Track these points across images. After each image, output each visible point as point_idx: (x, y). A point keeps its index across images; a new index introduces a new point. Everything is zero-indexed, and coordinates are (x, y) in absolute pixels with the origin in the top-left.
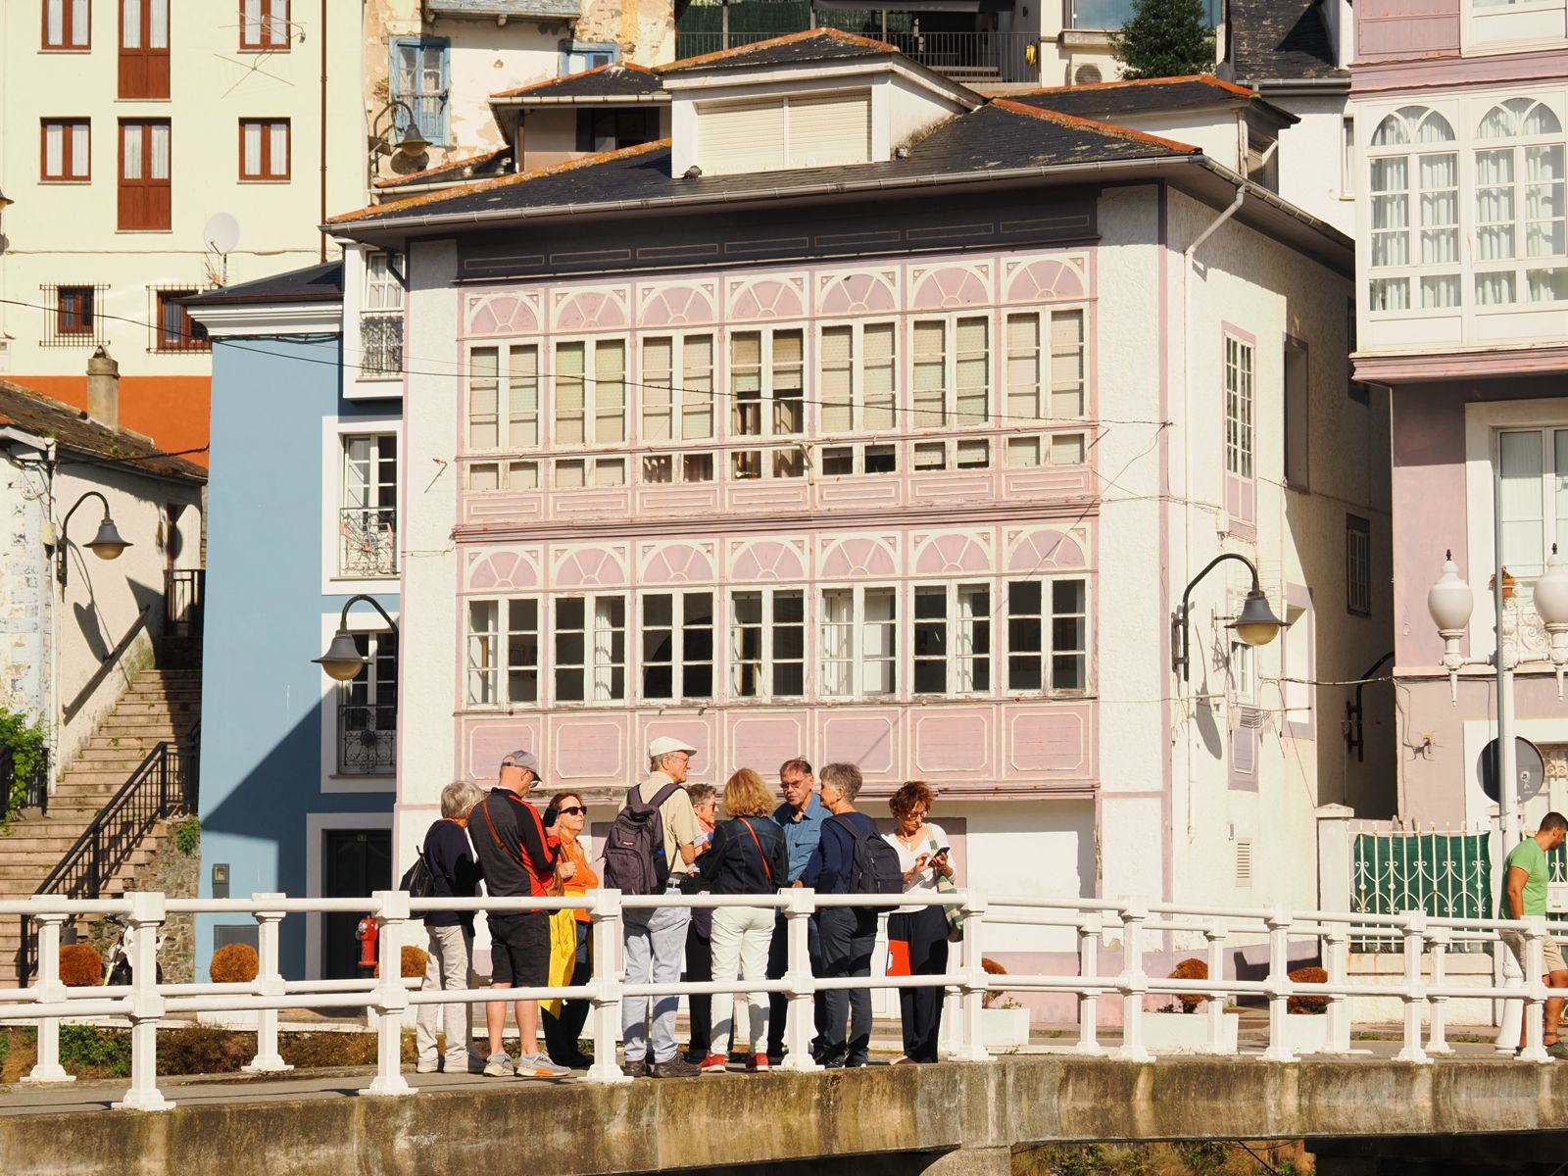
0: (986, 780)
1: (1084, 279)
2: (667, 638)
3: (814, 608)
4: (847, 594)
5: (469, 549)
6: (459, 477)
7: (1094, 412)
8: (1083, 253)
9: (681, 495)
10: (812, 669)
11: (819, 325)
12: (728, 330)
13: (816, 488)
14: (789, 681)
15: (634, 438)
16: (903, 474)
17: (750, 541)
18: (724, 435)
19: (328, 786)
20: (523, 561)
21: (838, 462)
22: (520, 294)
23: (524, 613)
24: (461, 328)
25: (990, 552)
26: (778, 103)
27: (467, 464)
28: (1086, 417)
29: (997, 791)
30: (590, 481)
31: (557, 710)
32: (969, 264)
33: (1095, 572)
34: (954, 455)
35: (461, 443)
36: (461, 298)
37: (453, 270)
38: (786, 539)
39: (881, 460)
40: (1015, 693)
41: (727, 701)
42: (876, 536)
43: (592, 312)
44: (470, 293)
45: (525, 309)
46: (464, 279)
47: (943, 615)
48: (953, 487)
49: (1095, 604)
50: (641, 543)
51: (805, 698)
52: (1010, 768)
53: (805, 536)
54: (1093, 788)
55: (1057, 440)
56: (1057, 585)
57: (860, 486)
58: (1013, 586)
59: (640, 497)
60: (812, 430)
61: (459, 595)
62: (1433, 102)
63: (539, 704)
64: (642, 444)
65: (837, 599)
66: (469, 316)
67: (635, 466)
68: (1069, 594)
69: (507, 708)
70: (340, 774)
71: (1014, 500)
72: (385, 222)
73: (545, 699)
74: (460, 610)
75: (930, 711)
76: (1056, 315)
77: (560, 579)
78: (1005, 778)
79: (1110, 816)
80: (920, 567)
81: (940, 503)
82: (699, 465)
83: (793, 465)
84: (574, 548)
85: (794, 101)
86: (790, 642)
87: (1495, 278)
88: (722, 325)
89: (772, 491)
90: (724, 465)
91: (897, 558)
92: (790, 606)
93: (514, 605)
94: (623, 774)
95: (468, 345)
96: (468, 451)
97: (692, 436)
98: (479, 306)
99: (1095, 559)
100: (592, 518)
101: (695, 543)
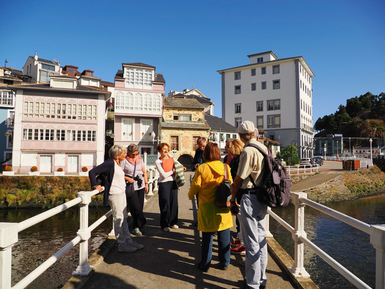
0: (85, 149)
1: (97, 103)
2: (48, 134)
3: (66, 132)
4: (70, 131)
5: (23, 123)
6: (22, 115)
7: (97, 115)
8: (97, 100)
9: (51, 119)
10: (66, 138)
11: (68, 104)
12: (57, 103)
13: (67, 120)
14: (63, 139)
15: (45, 113)
16: (77, 119)
17: (59, 125)
18: (56, 114)
19: (7, 148)
20: (31, 125)
21: (69, 118)
22: (31, 97)
23: (30, 130)
24: (23, 99)
25: (86, 128)
26: (63, 81)
27: (24, 114)
28: (96, 116)
29: (86, 150)
30: (39, 117)
31: (35, 141)
32: (85, 100)
33: (97, 130)
34: (82, 118)
35: (23, 112)
36: (23, 96)
37: (22, 93)
38: (63, 125)
39: (74, 118)
40: (88, 141)
41: (56, 141)
42: (73, 125)
43: (40, 100)
44: (25, 96)
45: (32, 98)
46: (24, 94)
47: (80, 133)
48: (82, 121)
49: (97, 133)
50: (46, 124)
51: (65, 141)
52: (87, 148)
53: (65, 125)
54: (96, 151)
55: (93, 117)
56: (93, 131)
57: (72, 120)
58: (88, 131)
59: (46, 119)
60: (67, 114)
61: (22, 128)
62: (122, 91)
63: (32, 140)
64: (46, 114)
65: (69, 131)
66: (24, 98)
67: (45, 116)
68: (94, 132)
69: (28, 140)
70: (9, 147)
71: (89, 123)
72: (16, 87)
73: (33, 139)
74: (22, 130)
75: (79, 142)
76: (94, 106)
77: (35, 127)
78: (87, 149)
79: (98, 153)
80: (78, 129)
81: (81, 122)
82: (53, 117)
83: (64, 117)
84: (37, 124)
85: (64, 81)
86: (63, 135)
87: (127, 107)
88: (56, 103)
89: (62, 120)
90: (56, 117)
91: (76, 128)
92: (63, 131)
93: (29, 130)
94: (43, 148)
95: (24, 101)
96: (24, 113)
97: (52, 113)
98: (26, 97)
99: (97, 129)
100: (40, 121)
101: (52, 124)
